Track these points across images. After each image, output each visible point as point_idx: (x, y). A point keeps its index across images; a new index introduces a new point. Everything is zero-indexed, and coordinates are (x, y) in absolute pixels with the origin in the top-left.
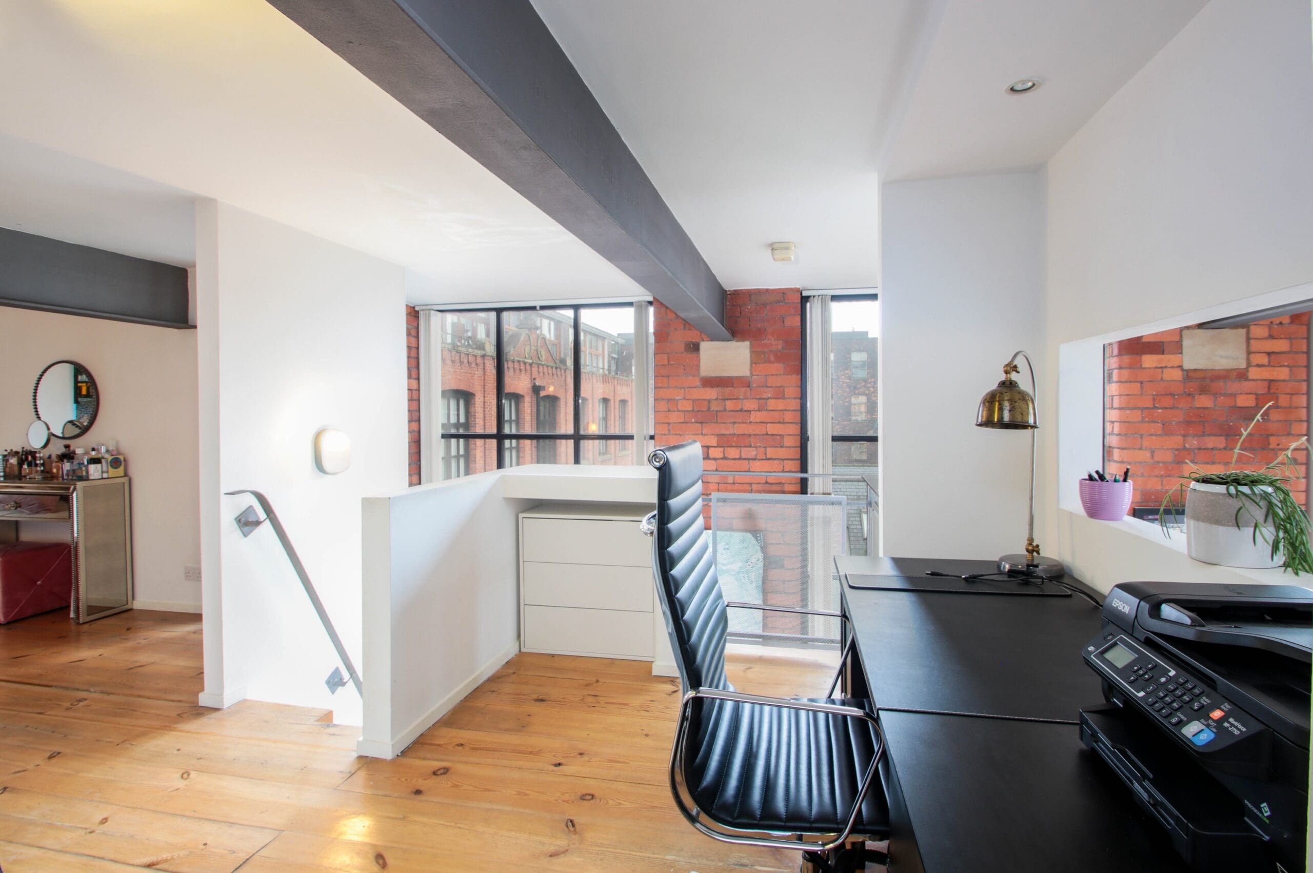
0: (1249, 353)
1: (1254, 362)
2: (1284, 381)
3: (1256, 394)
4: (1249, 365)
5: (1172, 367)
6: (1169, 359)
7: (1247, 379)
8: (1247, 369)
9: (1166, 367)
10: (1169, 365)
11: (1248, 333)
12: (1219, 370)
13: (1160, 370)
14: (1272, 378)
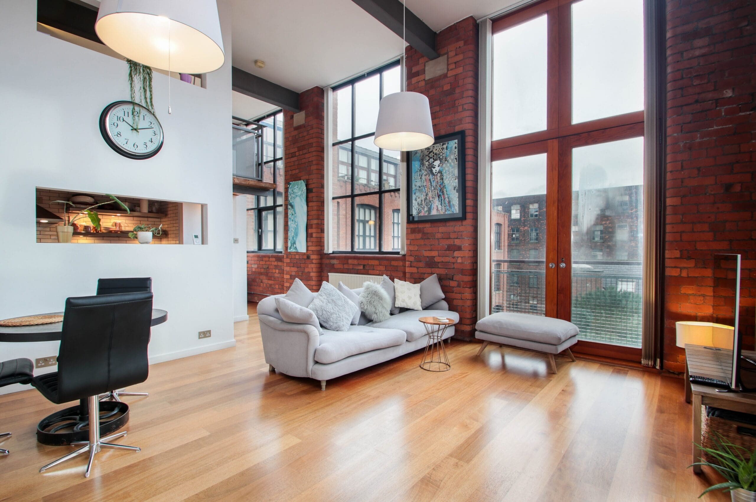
0: (448, 65)
1: (450, 68)
2: (461, 73)
3: (451, 83)
4: (448, 70)
5: (422, 81)
6: (421, 77)
7: (447, 77)
8: (447, 73)
9: (419, 81)
10: (420, 80)
11: (448, 56)
12: (438, 76)
13: (417, 84)
14: (456, 74)
